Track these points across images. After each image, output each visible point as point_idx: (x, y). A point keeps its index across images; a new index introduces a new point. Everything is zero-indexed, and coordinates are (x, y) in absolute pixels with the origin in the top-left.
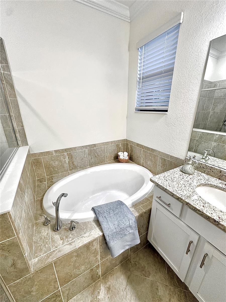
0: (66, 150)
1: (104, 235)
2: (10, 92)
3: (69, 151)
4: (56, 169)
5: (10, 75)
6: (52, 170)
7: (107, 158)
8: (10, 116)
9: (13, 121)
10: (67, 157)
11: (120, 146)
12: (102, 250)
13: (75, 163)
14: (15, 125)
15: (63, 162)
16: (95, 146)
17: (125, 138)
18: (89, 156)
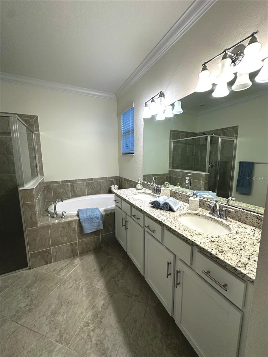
0: (69, 181)
1: (79, 220)
2: (37, 143)
3: (72, 183)
4: (61, 195)
5: (39, 134)
6: (58, 195)
7: (103, 190)
8: (35, 157)
9: (37, 160)
10: (70, 187)
11: (114, 181)
12: (79, 232)
13: (76, 192)
14: (37, 162)
15: (67, 190)
16: (93, 180)
17: (118, 175)
18: (88, 187)
